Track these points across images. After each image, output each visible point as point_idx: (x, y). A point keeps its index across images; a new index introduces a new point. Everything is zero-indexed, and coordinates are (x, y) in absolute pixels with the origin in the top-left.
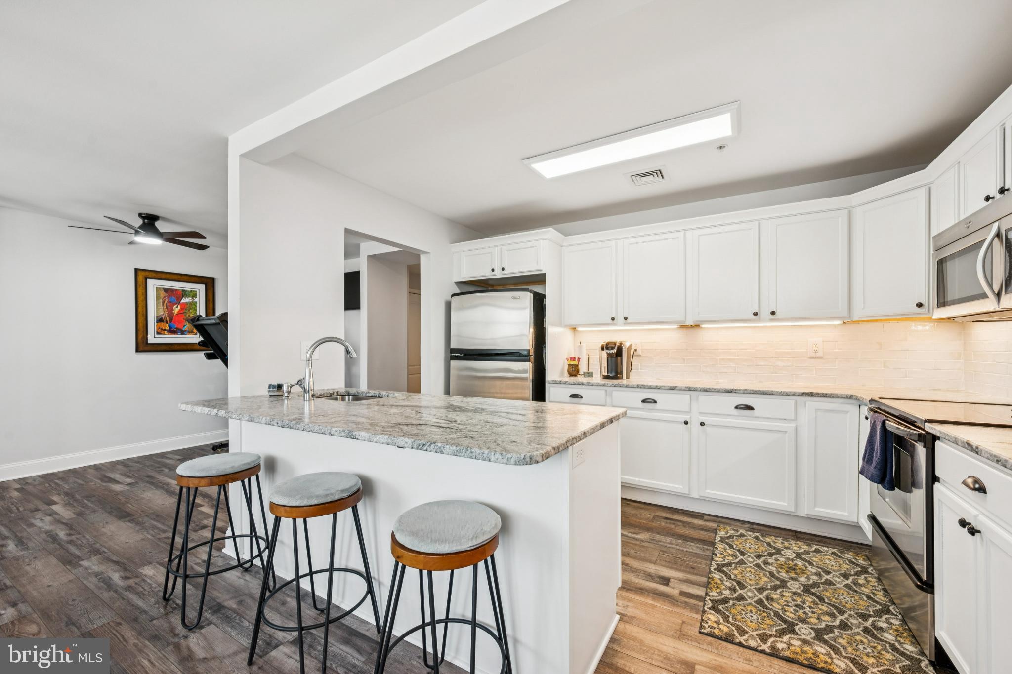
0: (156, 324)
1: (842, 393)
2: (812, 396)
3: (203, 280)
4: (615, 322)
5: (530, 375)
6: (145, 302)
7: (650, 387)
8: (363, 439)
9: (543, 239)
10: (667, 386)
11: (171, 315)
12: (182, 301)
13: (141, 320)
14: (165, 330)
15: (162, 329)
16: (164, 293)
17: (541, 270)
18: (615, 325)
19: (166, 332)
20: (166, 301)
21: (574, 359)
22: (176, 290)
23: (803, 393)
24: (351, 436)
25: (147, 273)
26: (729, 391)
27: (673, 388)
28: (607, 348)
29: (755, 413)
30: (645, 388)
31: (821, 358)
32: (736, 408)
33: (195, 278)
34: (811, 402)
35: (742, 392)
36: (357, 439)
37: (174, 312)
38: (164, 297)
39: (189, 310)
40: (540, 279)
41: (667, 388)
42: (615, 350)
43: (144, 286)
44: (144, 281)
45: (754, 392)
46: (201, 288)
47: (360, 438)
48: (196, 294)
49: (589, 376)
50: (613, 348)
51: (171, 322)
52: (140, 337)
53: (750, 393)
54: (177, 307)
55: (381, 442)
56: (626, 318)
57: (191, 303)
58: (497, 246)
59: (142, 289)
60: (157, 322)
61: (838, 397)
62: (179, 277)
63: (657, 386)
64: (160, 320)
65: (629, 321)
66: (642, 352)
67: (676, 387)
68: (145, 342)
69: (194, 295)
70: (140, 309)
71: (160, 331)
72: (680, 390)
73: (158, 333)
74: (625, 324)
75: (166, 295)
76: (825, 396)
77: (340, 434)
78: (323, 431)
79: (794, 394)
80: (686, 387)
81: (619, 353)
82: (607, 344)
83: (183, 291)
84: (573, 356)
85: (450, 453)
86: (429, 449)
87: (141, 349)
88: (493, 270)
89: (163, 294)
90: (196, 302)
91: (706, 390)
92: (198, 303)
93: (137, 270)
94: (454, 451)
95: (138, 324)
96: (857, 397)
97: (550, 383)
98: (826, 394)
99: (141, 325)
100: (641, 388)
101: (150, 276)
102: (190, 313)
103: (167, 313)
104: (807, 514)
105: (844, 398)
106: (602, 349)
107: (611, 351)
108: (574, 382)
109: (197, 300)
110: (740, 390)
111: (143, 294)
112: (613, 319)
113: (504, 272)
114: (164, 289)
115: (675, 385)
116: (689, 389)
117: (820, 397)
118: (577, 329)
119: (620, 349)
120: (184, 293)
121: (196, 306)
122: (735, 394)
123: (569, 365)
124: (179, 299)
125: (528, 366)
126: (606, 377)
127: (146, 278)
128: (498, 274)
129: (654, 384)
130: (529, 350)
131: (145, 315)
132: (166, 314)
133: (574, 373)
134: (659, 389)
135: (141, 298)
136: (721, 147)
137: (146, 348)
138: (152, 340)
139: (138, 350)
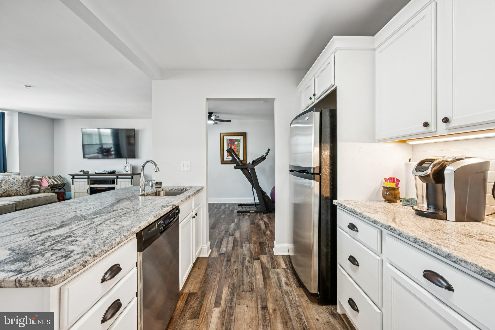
0: (226, 153)
3: (242, 134)
4: (430, 128)
6: (223, 145)
9: (334, 52)
12: (235, 144)
13: (222, 152)
17: (333, 85)
19: (230, 156)
20: (230, 144)
22: (233, 139)
33: (240, 134)
38: (229, 143)
39: (237, 147)
44: (223, 137)
46: (241, 138)
52: (222, 158)
56: (445, 121)
57: (238, 144)
58: (313, 76)
59: (222, 140)
62: (234, 134)
68: (223, 160)
69: (239, 141)
70: (222, 148)
71: (228, 156)
73: (227, 157)
83: (235, 139)
87: (222, 163)
88: (311, 98)
89: (229, 141)
90: (240, 144)
93: (221, 133)
99: (222, 154)
101: (224, 135)
107: (422, 174)
109: (240, 143)
111: (223, 142)
112: (426, 124)
114: (229, 139)
120: (236, 140)
123: (384, 188)
124: (234, 143)
127: (223, 136)
128: (314, 101)
137: (224, 163)
138: (225, 159)
139: (221, 163)
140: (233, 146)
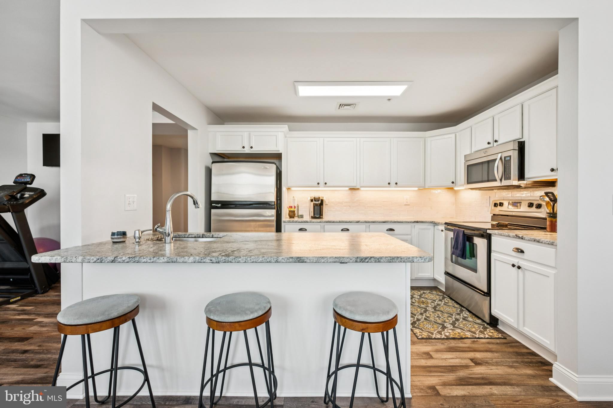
1: (428, 221)
2: (418, 223)
4: (319, 185)
5: (274, 218)
7: (346, 222)
8: (312, 261)
9: (281, 132)
10: (355, 221)
17: (279, 151)
18: (319, 187)
21: (291, 207)
23: (414, 221)
24: (299, 261)
26: (384, 222)
27: (358, 222)
28: (315, 201)
29: (395, 232)
30: (343, 223)
31: (409, 205)
32: (387, 230)
34: (418, 226)
35: (389, 222)
36: (306, 262)
40: (278, 156)
41: (355, 222)
42: (320, 202)
45: (395, 222)
47: (308, 261)
49: (301, 218)
50: (318, 201)
53: (393, 223)
55: (329, 262)
56: (326, 184)
58: (246, 131)
61: (427, 223)
63: (350, 221)
65: (327, 185)
66: (328, 202)
67: (359, 221)
72: (361, 223)
74: (325, 186)
76: (422, 222)
77: (288, 261)
78: (268, 260)
79: (411, 222)
80: (364, 221)
81: (322, 204)
82: (314, 198)
84: (291, 205)
85: (385, 262)
86: (370, 261)
88: (244, 147)
91: (374, 222)
94: (389, 259)
96: (435, 222)
97: (286, 222)
98: (423, 221)
100: (341, 223)
104: (415, 278)
105: (429, 223)
106: (312, 201)
107: (317, 203)
108: (302, 221)
110: (389, 221)
112: (318, 184)
113: (252, 149)
115: (359, 220)
116: (366, 222)
117: (421, 223)
118: (291, 189)
119: (322, 201)
122: (387, 224)
123: (290, 211)
125: (273, 212)
126: (312, 218)
128: (247, 150)
129: (348, 220)
130: (275, 202)
133: (293, 216)
134: (351, 223)
136: (389, 100)
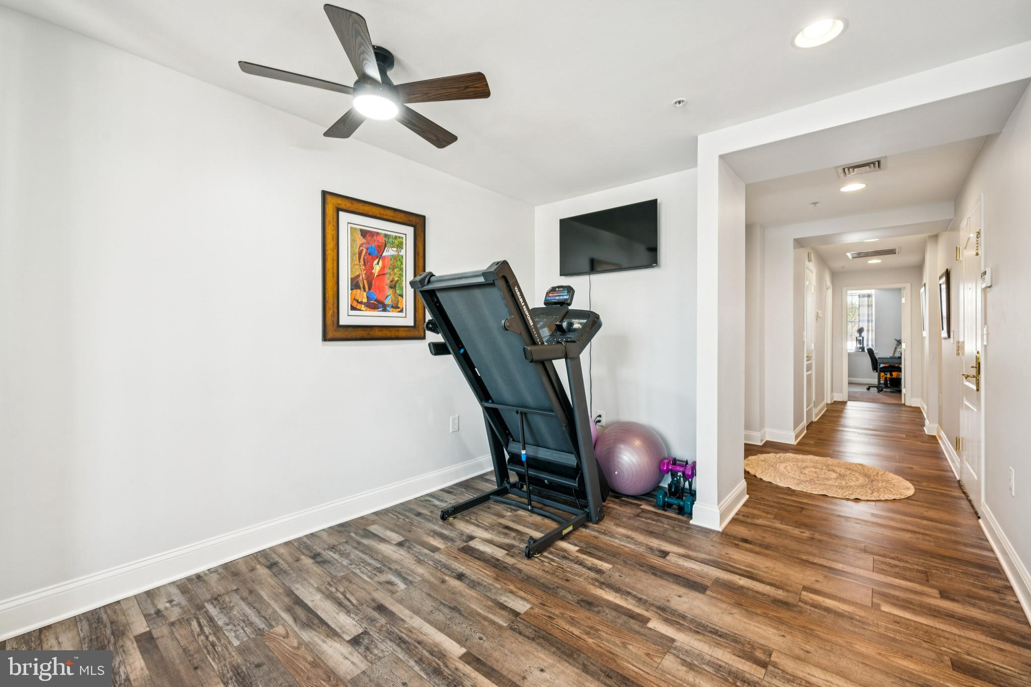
0: (350, 291)
3: (412, 218)
6: (336, 251)
11: (370, 277)
12: (385, 254)
14: (361, 303)
15: (357, 301)
16: (361, 237)
19: (363, 306)
25: (339, 201)
33: (402, 215)
37: (373, 271)
38: (361, 245)
43: (335, 224)
44: (335, 214)
46: (409, 232)
48: (402, 242)
51: (370, 289)
52: (329, 313)
54: (378, 264)
59: (332, 228)
60: (352, 289)
62: (382, 211)
64: (355, 284)
68: (335, 324)
69: (399, 244)
70: (329, 265)
71: (355, 304)
73: (353, 308)
75: (364, 241)
87: (330, 335)
90: (402, 257)
92: (404, 257)
93: (325, 194)
95: (327, 291)
99: (330, 293)
101: (343, 206)
102: (395, 274)
103: (366, 274)
109: (403, 253)
111: (333, 238)
114: (362, 231)
121: (402, 263)
127: (338, 210)
131: (335, 275)
132: (364, 275)
135: (330, 245)
137: (338, 334)
138: (344, 320)
139: (325, 338)
140: (376, 262)
